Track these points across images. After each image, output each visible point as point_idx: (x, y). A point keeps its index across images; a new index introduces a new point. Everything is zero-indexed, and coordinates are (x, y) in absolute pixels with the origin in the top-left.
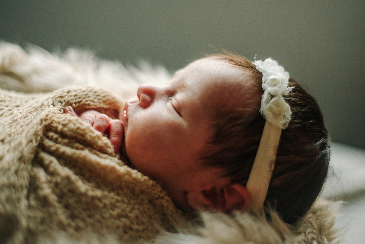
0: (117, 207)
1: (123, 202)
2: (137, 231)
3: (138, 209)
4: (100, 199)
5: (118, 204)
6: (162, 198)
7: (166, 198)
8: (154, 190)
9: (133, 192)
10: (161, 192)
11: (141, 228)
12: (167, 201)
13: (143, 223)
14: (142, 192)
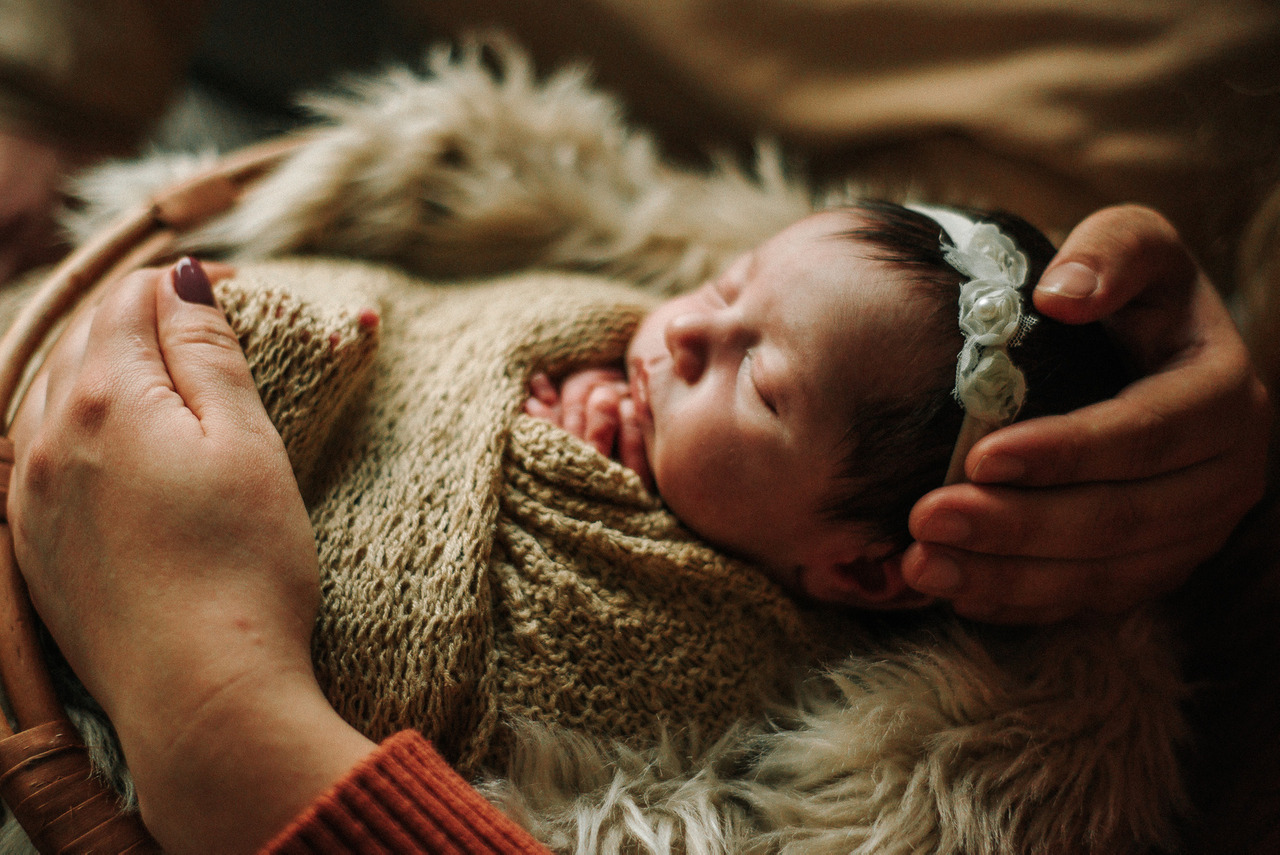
0: (677, 644)
1: (689, 630)
2: (725, 687)
3: (723, 640)
4: (640, 633)
5: (680, 639)
6: (772, 602)
7: (781, 601)
8: (753, 588)
9: (707, 600)
10: (768, 591)
11: (731, 682)
12: (783, 607)
13: (736, 668)
14: (727, 596)
